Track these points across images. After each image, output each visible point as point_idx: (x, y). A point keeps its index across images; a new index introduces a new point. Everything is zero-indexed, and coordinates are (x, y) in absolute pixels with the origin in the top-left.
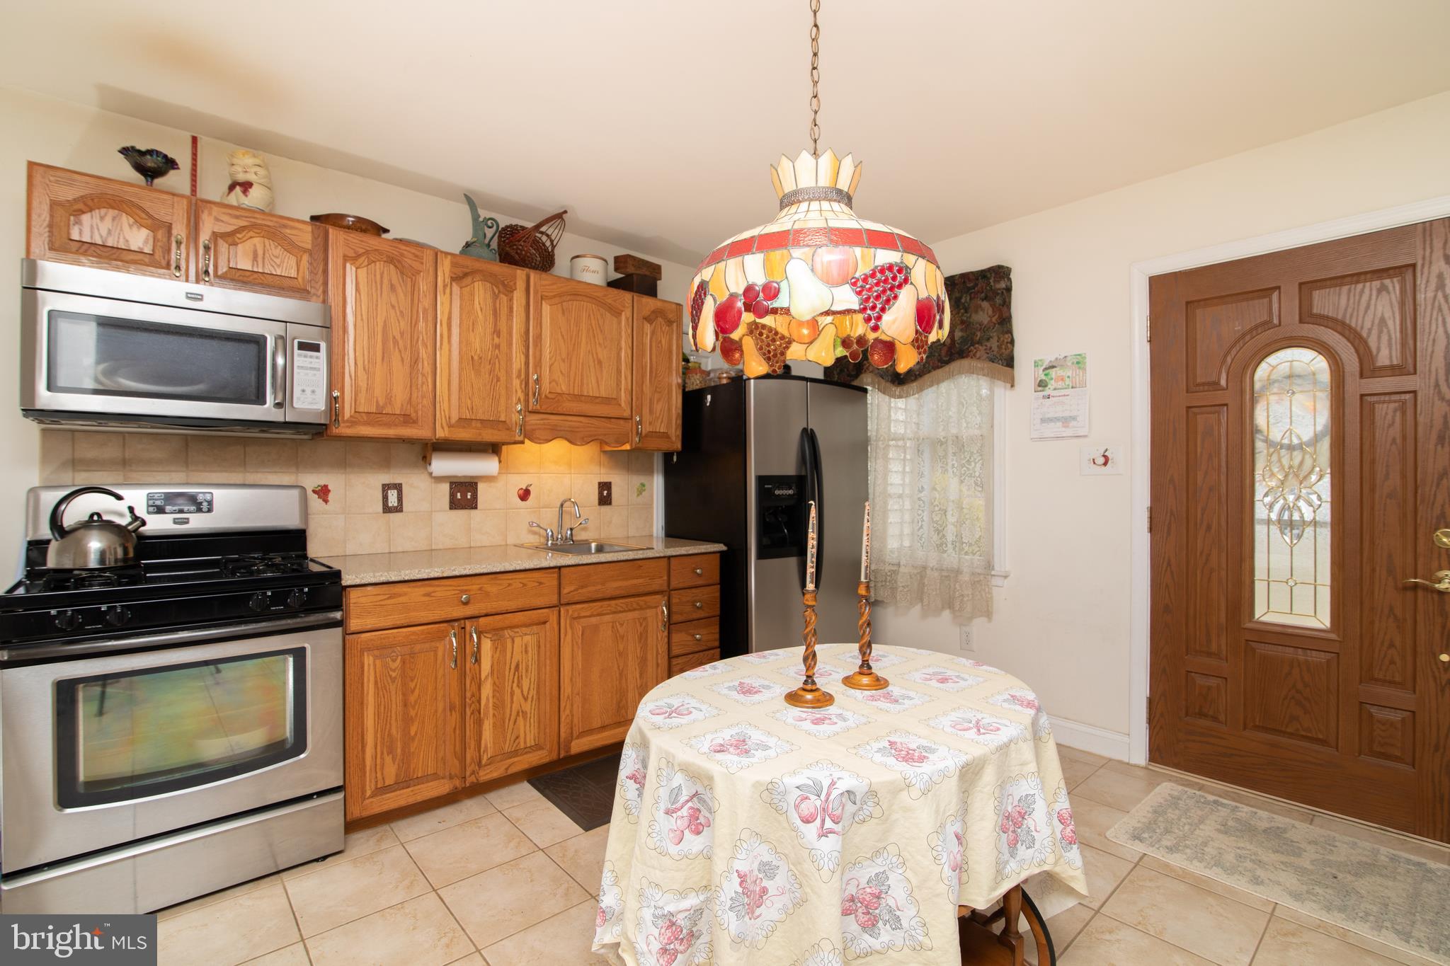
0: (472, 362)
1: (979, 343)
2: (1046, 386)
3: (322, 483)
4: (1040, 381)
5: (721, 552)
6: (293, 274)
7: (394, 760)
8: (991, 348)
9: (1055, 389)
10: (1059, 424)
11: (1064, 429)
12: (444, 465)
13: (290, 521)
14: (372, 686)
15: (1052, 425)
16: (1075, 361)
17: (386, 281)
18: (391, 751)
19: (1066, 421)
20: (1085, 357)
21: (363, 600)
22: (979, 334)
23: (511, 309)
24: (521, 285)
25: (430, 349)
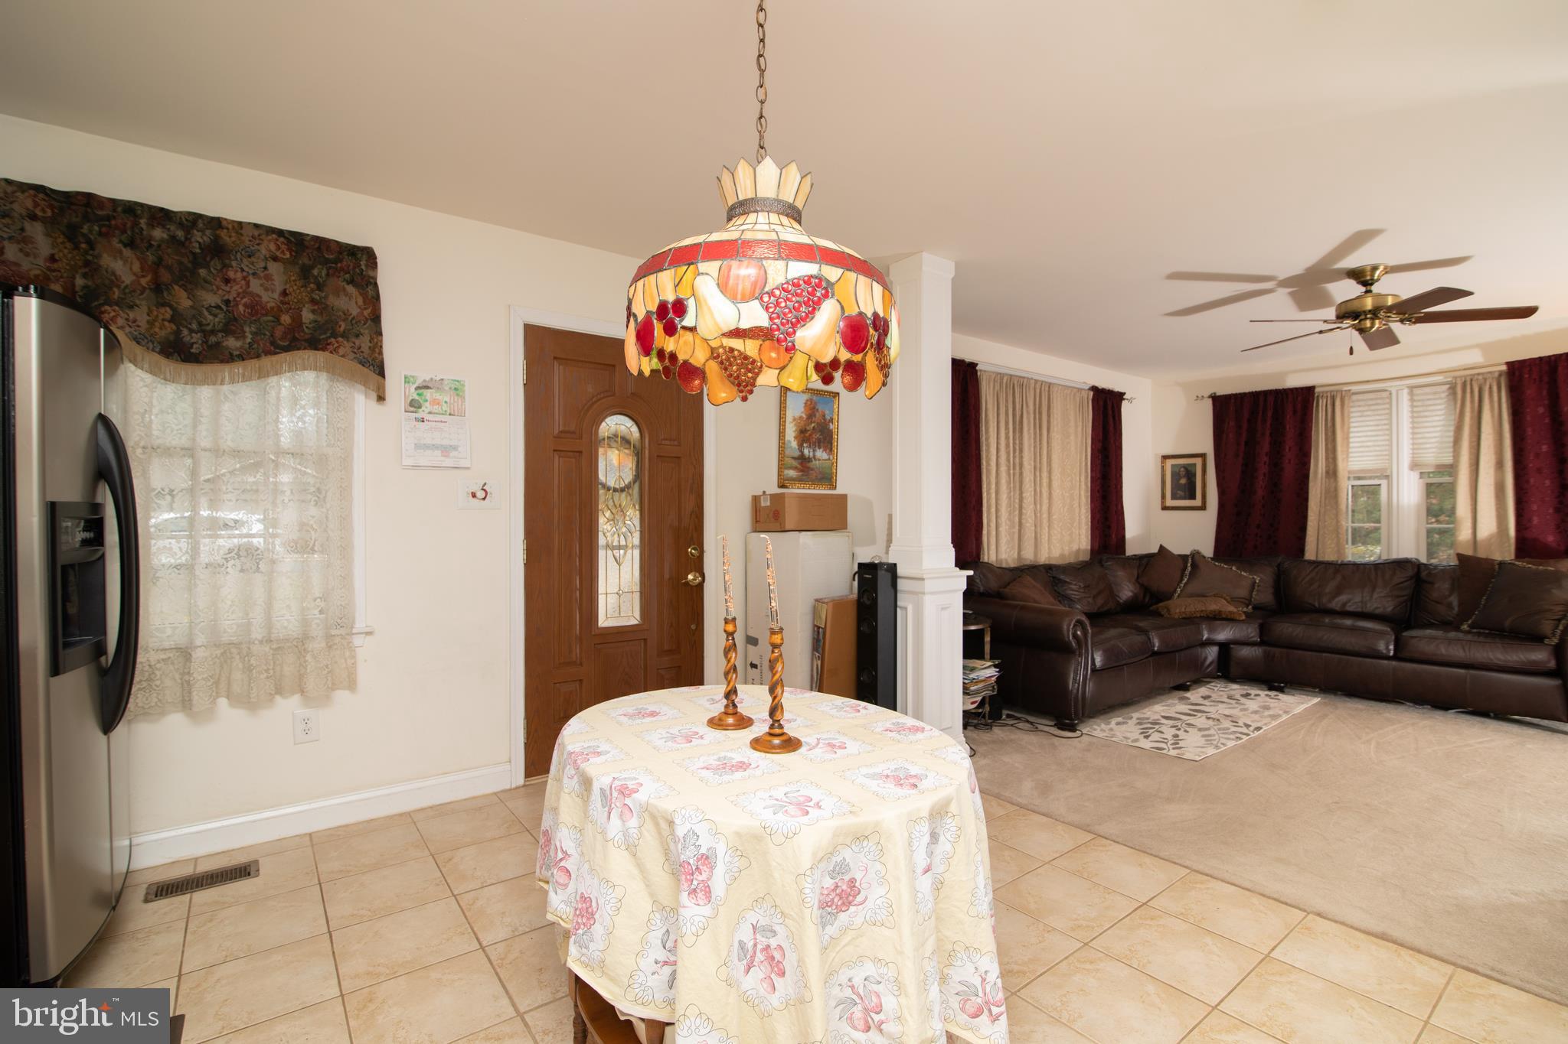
1: (344, 335)
2: (420, 407)
4: (412, 400)
8: (359, 348)
9: (430, 413)
10: (438, 453)
11: (443, 458)
15: (429, 452)
16: (453, 386)
19: (446, 450)
20: (463, 385)
22: (343, 326)
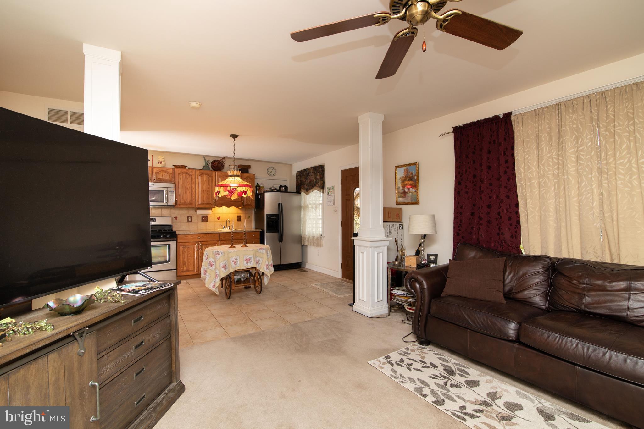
0: (203, 191)
1: (318, 183)
3: (176, 216)
4: (328, 192)
5: (260, 232)
6: (169, 178)
7: (186, 266)
8: (320, 184)
9: (330, 194)
12: (200, 212)
13: (170, 223)
14: (182, 252)
16: (332, 188)
17: (186, 178)
18: (185, 264)
19: (331, 202)
21: (180, 237)
23: (212, 180)
24: (214, 174)
25: (195, 190)
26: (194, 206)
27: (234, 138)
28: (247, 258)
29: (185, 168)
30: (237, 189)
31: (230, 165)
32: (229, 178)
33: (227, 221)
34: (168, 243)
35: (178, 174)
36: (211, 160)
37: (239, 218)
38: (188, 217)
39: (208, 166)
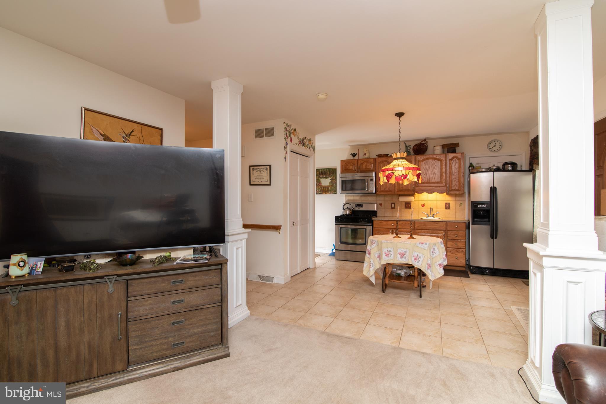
3: (381, 203)
6: (371, 168)
12: (402, 199)
13: (374, 209)
21: (376, 222)
24: (414, 159)
26: (393, 193)
27: (400, 117)
28: (401, 252)
29: (387, 156)
30: (395, 174)
31: (434, 147)
32: (394, 161)
33: (431, 209)
34: (365, 227)
35: (379, 163)
36: (413, 144)
37: (448, 206)
38: (392, 204)
39: (409, 151)
